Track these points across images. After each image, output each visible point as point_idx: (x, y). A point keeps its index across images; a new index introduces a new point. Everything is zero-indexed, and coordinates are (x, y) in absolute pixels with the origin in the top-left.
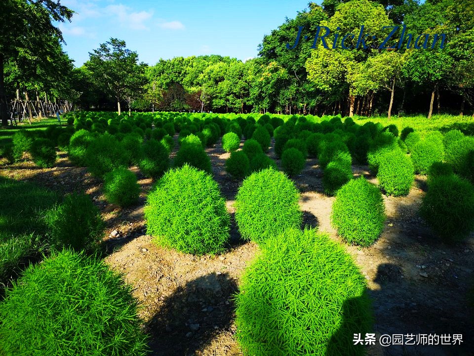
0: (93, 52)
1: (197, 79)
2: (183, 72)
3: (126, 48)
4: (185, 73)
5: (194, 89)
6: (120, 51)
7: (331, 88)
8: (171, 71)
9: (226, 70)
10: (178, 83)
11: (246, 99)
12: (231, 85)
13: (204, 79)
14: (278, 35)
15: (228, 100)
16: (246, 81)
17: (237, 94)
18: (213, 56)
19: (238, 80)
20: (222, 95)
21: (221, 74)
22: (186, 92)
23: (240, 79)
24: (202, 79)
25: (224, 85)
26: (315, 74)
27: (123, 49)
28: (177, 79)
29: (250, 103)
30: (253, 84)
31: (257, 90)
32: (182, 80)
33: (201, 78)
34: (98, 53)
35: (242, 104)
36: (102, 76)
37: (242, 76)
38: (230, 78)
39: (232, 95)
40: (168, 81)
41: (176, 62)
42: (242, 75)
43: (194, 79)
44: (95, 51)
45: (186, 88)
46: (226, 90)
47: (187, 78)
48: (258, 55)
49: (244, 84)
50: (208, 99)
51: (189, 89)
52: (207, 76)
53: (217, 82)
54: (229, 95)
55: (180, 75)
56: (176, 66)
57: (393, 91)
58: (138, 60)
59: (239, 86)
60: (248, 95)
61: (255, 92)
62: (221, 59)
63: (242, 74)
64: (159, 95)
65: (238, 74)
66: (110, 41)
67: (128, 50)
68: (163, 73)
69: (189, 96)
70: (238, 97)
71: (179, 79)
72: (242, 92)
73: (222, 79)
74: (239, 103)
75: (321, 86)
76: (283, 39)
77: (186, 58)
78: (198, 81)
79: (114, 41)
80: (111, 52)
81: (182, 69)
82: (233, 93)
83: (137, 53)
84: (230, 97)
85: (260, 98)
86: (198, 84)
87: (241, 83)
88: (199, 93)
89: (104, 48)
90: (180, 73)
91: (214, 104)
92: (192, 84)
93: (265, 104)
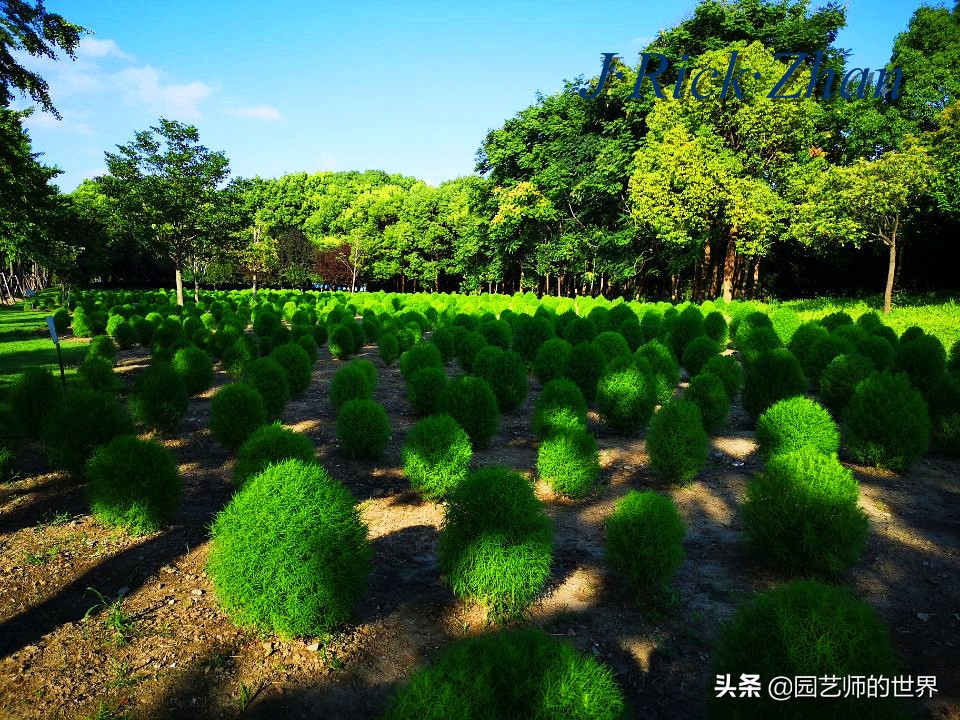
0: (117, 152)
1: (338, 219)
2: (305, 205)
3: (198, 144)
4: (310, 207)
5: (332, 241)
6: (185, 148)
7: (690, 238)
8: (278, 202)
9: (402, 201)
10: (294, 227)
11: (445, 261)
12: (413, 233)
13: (354, 220)
14: (523, 129)
15: (406, 264)
16: (444, 225)
17: (426, 251)
18: (371, 173)
19: (429, 222)
20: (395, 253)
21: (391, 210)
22: (312, 247)
23: (431, 219)
24: (350, 220)
25: (399, 232)
26: (654, 206)
27: (192, 144)
28: (292, 219)
29: (458, 270)
30: (463, 231)
31: (475, 242)
32: (303, 221)
33: (348, 217)
34: (128, 153)
35: (437, 272)
36: (139, 208)
37: (436, 214)
38: (411, 218)
39: (414, 254)
40: (273, 223)
41: (292, 184)
42: (435, 212)
43: (331, 220)
44: (123, 149)
45: (313, 239)
46: (402, 243)
47: (315, 219)
48: (476, 170)
49: (442, 231)
50: (367, 262)
51: (320, 241)
52: (360, 215)
53: (381, 225)
54: (411, 253)
55: (299, 212)
56: (289, 194)
57: (894, 243)
58: (228, 171)
59: (429, 235)
60: (449, 253)
61: (470, 246)
62: (385, 179)
63: (435, 209)
64: (268, 252)
65: (427, 209)
66: (159, 125)
67: (202, 148)
68: (261, 205)
69: (322, 256)
70: (428, 257)
71: (296, 220)
72: (438, 246)
73: (393, 220)
74: (431, 270)
75: (668, 232)
76: (533, 137)
77: (312, 175)
78: (339, 224)
79: (168, 127)
80: (162, 151)
81: (304, 199)
82: (416, 249)
83: (226, 156)
84: (413, 258)
85: (479, 260)
86: (339, 230)
87: (435, 229)
88: (346, 248)
89: (144, 142)
90: (298, 207)
91: (376, 270)
92: (326, 230)
93: (493, 273)
